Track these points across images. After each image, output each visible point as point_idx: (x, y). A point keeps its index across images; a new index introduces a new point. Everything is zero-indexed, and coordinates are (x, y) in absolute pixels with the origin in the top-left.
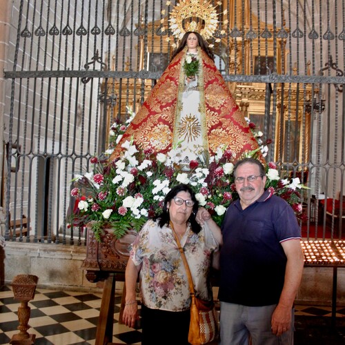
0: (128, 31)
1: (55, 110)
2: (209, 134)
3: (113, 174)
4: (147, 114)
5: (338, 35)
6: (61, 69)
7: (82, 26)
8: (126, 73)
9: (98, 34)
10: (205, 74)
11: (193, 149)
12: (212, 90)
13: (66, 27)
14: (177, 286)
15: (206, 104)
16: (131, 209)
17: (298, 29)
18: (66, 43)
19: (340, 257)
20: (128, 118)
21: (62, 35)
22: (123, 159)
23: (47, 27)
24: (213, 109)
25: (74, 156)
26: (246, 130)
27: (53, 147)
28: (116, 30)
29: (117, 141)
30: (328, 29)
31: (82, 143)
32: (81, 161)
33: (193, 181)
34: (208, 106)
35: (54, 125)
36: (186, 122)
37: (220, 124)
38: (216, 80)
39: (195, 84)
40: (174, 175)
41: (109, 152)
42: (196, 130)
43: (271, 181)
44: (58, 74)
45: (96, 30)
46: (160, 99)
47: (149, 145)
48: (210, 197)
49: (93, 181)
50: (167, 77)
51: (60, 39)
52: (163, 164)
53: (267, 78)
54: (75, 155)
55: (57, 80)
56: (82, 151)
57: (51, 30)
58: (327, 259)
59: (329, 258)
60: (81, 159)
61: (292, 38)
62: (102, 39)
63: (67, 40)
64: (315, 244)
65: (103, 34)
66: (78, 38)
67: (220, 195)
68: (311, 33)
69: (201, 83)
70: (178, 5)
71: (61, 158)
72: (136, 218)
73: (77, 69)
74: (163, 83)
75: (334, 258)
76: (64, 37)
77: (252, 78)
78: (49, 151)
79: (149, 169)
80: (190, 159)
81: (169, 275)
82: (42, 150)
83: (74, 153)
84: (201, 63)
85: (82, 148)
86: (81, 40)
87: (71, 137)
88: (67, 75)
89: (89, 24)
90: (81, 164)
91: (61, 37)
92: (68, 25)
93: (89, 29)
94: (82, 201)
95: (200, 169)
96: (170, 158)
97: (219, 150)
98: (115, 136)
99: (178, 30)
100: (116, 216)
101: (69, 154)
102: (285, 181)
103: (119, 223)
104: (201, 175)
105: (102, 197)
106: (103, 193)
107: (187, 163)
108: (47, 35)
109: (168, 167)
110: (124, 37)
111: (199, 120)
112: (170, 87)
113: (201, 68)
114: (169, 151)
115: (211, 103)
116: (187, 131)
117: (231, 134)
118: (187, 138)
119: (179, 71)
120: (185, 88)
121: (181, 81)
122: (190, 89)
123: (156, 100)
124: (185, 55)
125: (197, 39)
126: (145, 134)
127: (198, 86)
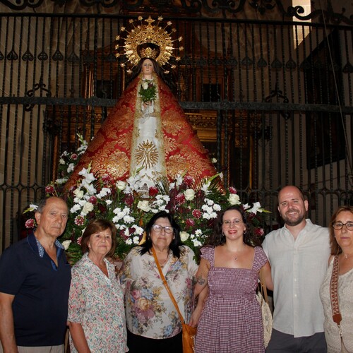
0: (77, 57)
2: (167, 161)
3: (70, 203)
4: (103, 141)
5: (285, 63)
6: (6, 96)
7: (28, 52)
8: (75, 100)
9: (46, 59)
10: (161, 100)
11: (152, 176)
12: (169, 116)
13: (11, 52)
14: (157, 313)
17: (247, 57)
18: (12, 68)
20: (80, 146)
21: (7, 60)
22: (80, 188)
24: (170, 136)
26: (204, 156)
28: (64, 55)
29: (68, 171)
30: (276, 58)
31: (29, 173)
32: (28, 192)
33: (153, 208)
34: (165, 131)
36: (143, 149)
37: (177, 151)
38: (173, 106)
39: (151, 109)
40: (135, 203)
41: (59, 181)
42: (153, 156)
44: (2, 101)
45: (43, 56)
46: (116, 126)
47: (106, 172)
50: (123, 103)
52: (122, 191)
53: (217, 105)
54: (22, 186)
55: (1, 107)
56: (29, 181)
60: (28, 190)
61: (241, 65)
62: (50, 65)
63: (12, 65)
65: (50, 60)
66: (24, 63)
67: (183, 222)
68: (259, 62)
69: (158, 109)
70: (133, 31)
71: (6, 189)
73: (23, 96)
74: (119, 109)
76: (9, 62)
77: (203, 104)
79: (107, 197)
80: (149, 186)
81: (149, 303)
83: (20, 183)
84: (157, 89)
85: (29, 178)
86: (27, 66)
87: (17, 168)
88: (13, 101)
89: (36, 50)
90: (28, 195)
91: (5, 62)
92: (13, 50)
93: (35, 55)
95: (161, 196)
96: (129, 185)
97: (179, 176)
98: (66, 165)
99: (133, 56)
100: (74, 247)
101: (16, 185)
102: (246, 206)
103: (78, 255)
104: (162, 201)
107: (146, 191)
109: (128, 194)
110: (73, 63)
111: (157, 147)
112: (126, 113)
113: (157, 95)
114: (128, 178)
115: (168, 129)
116: (145, 158)
117: (189, 160)
118: (145, 165)
119: (135, 97)
120: (142, 114)
121: (137, 107)
122: (146, 116)
123: (112, 126)
124: (141, 81)
125: (153, 65)
126: (101, 161)
127: (154, 112)
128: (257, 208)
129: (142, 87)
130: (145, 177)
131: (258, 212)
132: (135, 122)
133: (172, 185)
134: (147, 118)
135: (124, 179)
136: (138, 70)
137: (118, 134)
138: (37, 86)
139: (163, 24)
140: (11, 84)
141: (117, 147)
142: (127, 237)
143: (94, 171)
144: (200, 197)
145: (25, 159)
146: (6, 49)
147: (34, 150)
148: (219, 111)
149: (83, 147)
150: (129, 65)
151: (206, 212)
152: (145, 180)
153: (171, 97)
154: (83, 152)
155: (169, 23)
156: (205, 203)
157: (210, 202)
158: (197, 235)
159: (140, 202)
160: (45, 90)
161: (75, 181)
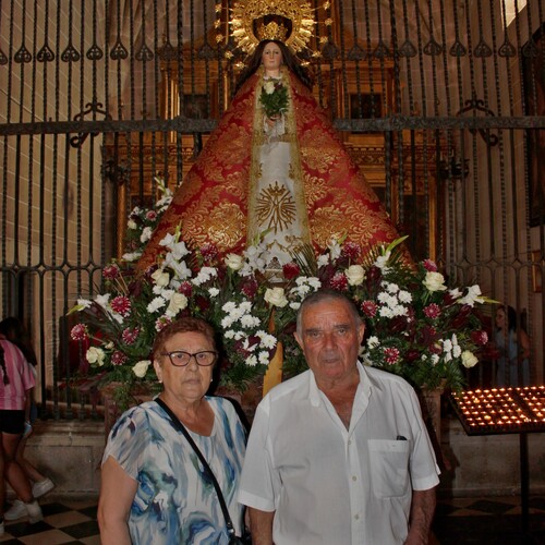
0: (150, 51)
1: (30, 190)
2: (310, 217)
3: (147, 296)
4: (199, 187)
5: (497, 49)
6: (36, 121)
7: (70, 47)
8: (150, 123)
9: (99, 58)
10: (298, 112)
11: (286, 244)
12: (312, 138)
13: (43, 49)
15: (304, 164)
17: (432, 41)
18: (45, 75)
19: (531, 415)
20: (160, 198)
21: (37, 63)
22: (162, 268)
23: (11, 49)
24: (315, 173)
25: (66, 268)
26: (374, 207)
27: (29, 254)
28: (129, 50)
29: (143, 239)
30: (481, 40)
31: (79, 245)
32: (79, 276)
33: (292, 300)
35: (30, 216)
36: (269, 198)
37: (328, 199)
38: (318, 121)
39: (281, 128)
40: (260, 292)
41: (129, 257)
42: (287, 210)
43: (431, 293)
44: (32, 128)
45: (95, 52)
46: (221, 159)
47: (207, 240)
49: (111, 311)
51: (34, 69)
52: (236, 272)
53: (384, 123)
54: (69, 266)
55: (31, 139)
56: (79, 259)
57: (18, 54)
58: (510, 419)
59: (514, 417)
60: (79, 272)
61: (423, 55)
62: (107, 67)
63: (45, 70)
64: (485, 395)
65: (107, 58)
66: (64, 66)
68: (453, 48)
69: (292, 129)
71: (44, 272)
73: (66, 120)
74: (225, 130)
75: (522, 416)
76: (40, 65)
77: (361, 124)
78: (23, 262)
79: (211, 283)
80: (282, 263)
82: (10, 260)
83: (65, 262)
84: (289, 93)
85: (79, 254)
86: (70, 70)
87: (60, 238)
88: (49, 129)
89: (82, 43)
90: (79, 281)
91: (34, 66)
92: (46, 44)
93: (82, 51)
94: (92, 348)
95: (304, 279)
96: (248, 261)
97: (334, 242)
98: (138, 229)
99: (247, 38)
101: (58, 265)
102: (455, 293)
104: (307, 289)
105: (130, 339)
106: (130, 332)
107: (276, 270)
108: (11, 63)
109: (247, 277)
110: (144, 62)
111: (293, 193)
112: (237, 136)
114: (245, 248)
115: (312, 162)
116: (273, 213)
117: (350, 215)
118: (273, 225)
119: (251, 108)
120: (264, 137)
121: (256, 126)
122: (273, 140)
123: (215, 160)
124: (260, 81)
125: (280, 53)
126: (197, 221)
127: (286, 133)
128: (474, 295)
129: (263, 91)
131: (476, 303)
132: (254, 151)
133: (323, 260)
134: (274, 144)
135: (238, 250)
137: (225, 173)
138: (89, 107)
140: (45, 101)
142: (248, 353)
143: (186, 238)
144: (373, 279)
145: (73, 223)
146: (35, 43)
147: (85, 208)
148: (388, 134)
149: (165, 200)
150: (239, 55)
151: (386, 305)
152: (275, 251)
153: (315, 106)
154: (166, 208)
156: (384, 289)
157: (393, 287)
158: (371, 347)
159: (268, 290)
160: (102, 112)
161: (153, 256)
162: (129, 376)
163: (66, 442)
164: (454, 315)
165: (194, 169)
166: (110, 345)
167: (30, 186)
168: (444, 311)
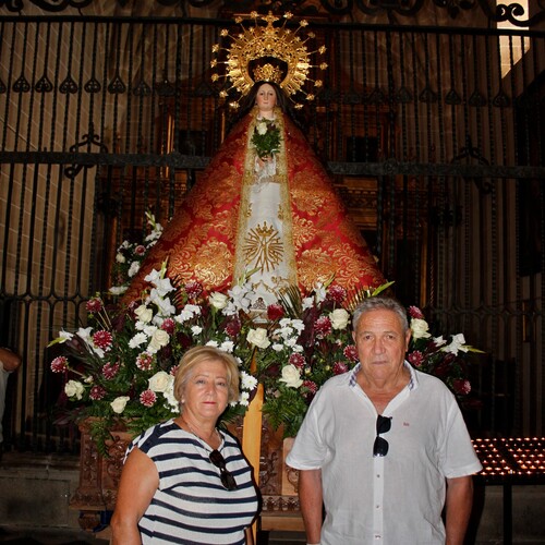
0: (147, 87)
1: (21, 218)
2: (298, 258)
3: (129, 330)
4: (188, 224)
5: (492, 98)
6: (31, 150)
7: (69, 79)
8: (144, 157)
9: (97, 91)
10: (290, 154)
11: (272, 285)
13: (42, 80)
15: (293, 206)
16: (165, 395)
17: (428, 88)
18: (42, 106)
19: (516, 467)
20: (149, 233)
21: (35, 93)
22: (146, 303)
23: (10, 78)
24: (305, 215)
25: (52, 299)
26: (361, 251)
27: (16, 283)
28: (127, 85)
29: (130, 273)
30: (476, 89)
31: (67, 276)
32: (65, 307)
34: (295, 207)
35: (19, 245)
36: (258, 238)
37: (316, 242)
38: (309, 164)
39: (271, 169)
40: (243, 332)
41: (115, 291)
42: (275, 250)
43: (416, 340)
44: (26, 157)
45: (93, 85)
46: (211, 197)
47: (193, 277)
48: (308, 371)
49: (92, 345)
50: (224, 159)
51: (32, 100)
52: (220, 311)
53: (377, 168)
54: (56, 297)
55: (25, 169)
56: (66, 290)
57: (16, 83)
58: (493, 470)
59: (497, 469)
60: (66, 304)
61: (419, 102)
62: (104, 100)
63: (42, 101)
65: (104, 92)
66: (62, 97)
67: (328, 368)
68: (448, 96)
70: (241, 36)
71: (30, 301)
72: (173, 411)
73: (61, 150)
74: (216, 168)
75: (507, 468)
76: (38, 96)
77: (354, 167)
78: (10, 289)
79: (193, 321)
80: (267, 303)
83: (52, 292)
84: (282, 135)
85: (67, 285)
86: (67, 102)
87: (48, 267)
88: (43, 159)
89: (81, 75)
90: (65, 312)
91: (32, 96)
92: (45, 75)
93: (80, 83)
94: (71, 382)
95: (288, 321)
96: (232, 301)
97: (319, 285)
98: (126, 263)
99: (242, 79)
100: (135, 408)
101: (45, 294)
102: (439, 340)
103: (141, 422)
104: (291, 330)
105: (110, 374)
106: (110, 366)
107: (261, 311)
108: (9, 92)
109: (231, 316)
110: (142, 97)
112: (229, 175)
113: (282, 144)
114: (230, 287)
115: (301, 204)
116: (260, 253)
117: (338, 258)
118: (260, 265)
119: (244, 148)
120: (255, 177)
121: (248, 165)
122: (263, 180)
123: (204, 198)
124: (254, 121)
125: (274, 94)
126: (184, 258)
127: (277, 174)
128: (458, 344)
129: (256, 131)
130: (261, 287)
131: (460, 352)
132: (244, 191)
133: (308, 302)
134: (264, 185)
135: (223, 289)
136: (249, 102)
137: (214, 211)
138: (86, 139)
139: (292, 25)
140: (41, 131)
141: (211, 233)
143: (172, 274)
146: (34, 74)
147: (75, 238)
148: (381, 179)
149: (155, 235)
150: (234, 95)
152: (261, 291)
153: (307, 148)
154: (154, 243)
155: (304, 23)
159: (251, 331)
160: (97, 144)
161: (139, 291)
162: (107, 411)
163: (42, 475)
164: (437, 364)
165: (184, 206)
166: (89, 379)
167: (21, 215)
168: (427, 359)
